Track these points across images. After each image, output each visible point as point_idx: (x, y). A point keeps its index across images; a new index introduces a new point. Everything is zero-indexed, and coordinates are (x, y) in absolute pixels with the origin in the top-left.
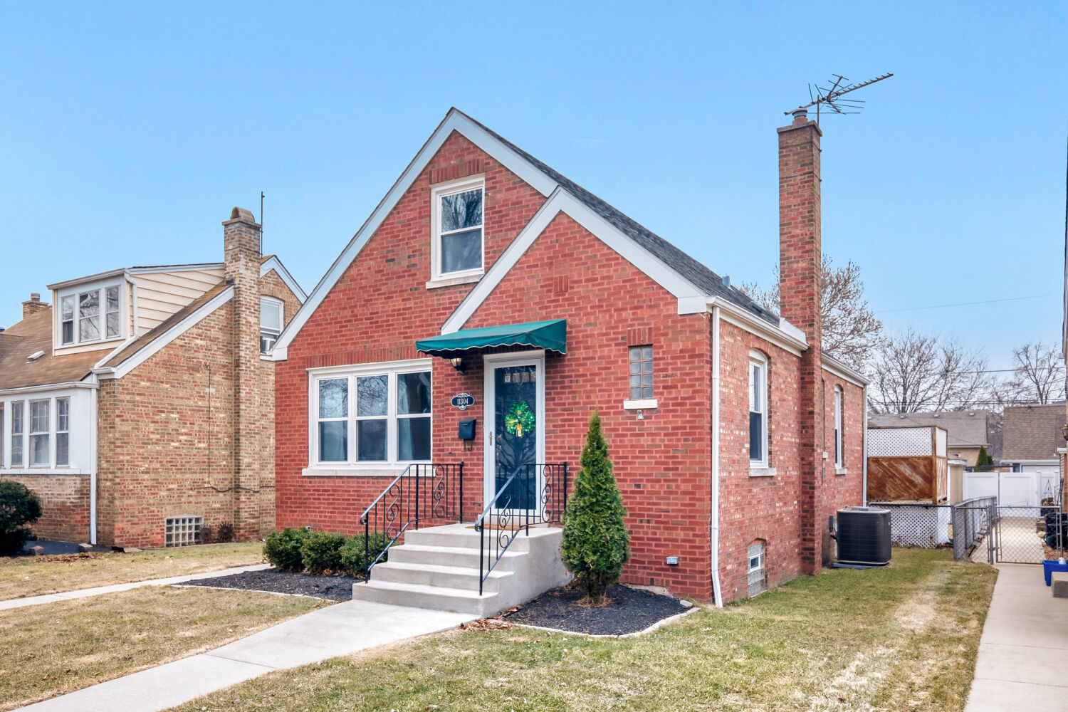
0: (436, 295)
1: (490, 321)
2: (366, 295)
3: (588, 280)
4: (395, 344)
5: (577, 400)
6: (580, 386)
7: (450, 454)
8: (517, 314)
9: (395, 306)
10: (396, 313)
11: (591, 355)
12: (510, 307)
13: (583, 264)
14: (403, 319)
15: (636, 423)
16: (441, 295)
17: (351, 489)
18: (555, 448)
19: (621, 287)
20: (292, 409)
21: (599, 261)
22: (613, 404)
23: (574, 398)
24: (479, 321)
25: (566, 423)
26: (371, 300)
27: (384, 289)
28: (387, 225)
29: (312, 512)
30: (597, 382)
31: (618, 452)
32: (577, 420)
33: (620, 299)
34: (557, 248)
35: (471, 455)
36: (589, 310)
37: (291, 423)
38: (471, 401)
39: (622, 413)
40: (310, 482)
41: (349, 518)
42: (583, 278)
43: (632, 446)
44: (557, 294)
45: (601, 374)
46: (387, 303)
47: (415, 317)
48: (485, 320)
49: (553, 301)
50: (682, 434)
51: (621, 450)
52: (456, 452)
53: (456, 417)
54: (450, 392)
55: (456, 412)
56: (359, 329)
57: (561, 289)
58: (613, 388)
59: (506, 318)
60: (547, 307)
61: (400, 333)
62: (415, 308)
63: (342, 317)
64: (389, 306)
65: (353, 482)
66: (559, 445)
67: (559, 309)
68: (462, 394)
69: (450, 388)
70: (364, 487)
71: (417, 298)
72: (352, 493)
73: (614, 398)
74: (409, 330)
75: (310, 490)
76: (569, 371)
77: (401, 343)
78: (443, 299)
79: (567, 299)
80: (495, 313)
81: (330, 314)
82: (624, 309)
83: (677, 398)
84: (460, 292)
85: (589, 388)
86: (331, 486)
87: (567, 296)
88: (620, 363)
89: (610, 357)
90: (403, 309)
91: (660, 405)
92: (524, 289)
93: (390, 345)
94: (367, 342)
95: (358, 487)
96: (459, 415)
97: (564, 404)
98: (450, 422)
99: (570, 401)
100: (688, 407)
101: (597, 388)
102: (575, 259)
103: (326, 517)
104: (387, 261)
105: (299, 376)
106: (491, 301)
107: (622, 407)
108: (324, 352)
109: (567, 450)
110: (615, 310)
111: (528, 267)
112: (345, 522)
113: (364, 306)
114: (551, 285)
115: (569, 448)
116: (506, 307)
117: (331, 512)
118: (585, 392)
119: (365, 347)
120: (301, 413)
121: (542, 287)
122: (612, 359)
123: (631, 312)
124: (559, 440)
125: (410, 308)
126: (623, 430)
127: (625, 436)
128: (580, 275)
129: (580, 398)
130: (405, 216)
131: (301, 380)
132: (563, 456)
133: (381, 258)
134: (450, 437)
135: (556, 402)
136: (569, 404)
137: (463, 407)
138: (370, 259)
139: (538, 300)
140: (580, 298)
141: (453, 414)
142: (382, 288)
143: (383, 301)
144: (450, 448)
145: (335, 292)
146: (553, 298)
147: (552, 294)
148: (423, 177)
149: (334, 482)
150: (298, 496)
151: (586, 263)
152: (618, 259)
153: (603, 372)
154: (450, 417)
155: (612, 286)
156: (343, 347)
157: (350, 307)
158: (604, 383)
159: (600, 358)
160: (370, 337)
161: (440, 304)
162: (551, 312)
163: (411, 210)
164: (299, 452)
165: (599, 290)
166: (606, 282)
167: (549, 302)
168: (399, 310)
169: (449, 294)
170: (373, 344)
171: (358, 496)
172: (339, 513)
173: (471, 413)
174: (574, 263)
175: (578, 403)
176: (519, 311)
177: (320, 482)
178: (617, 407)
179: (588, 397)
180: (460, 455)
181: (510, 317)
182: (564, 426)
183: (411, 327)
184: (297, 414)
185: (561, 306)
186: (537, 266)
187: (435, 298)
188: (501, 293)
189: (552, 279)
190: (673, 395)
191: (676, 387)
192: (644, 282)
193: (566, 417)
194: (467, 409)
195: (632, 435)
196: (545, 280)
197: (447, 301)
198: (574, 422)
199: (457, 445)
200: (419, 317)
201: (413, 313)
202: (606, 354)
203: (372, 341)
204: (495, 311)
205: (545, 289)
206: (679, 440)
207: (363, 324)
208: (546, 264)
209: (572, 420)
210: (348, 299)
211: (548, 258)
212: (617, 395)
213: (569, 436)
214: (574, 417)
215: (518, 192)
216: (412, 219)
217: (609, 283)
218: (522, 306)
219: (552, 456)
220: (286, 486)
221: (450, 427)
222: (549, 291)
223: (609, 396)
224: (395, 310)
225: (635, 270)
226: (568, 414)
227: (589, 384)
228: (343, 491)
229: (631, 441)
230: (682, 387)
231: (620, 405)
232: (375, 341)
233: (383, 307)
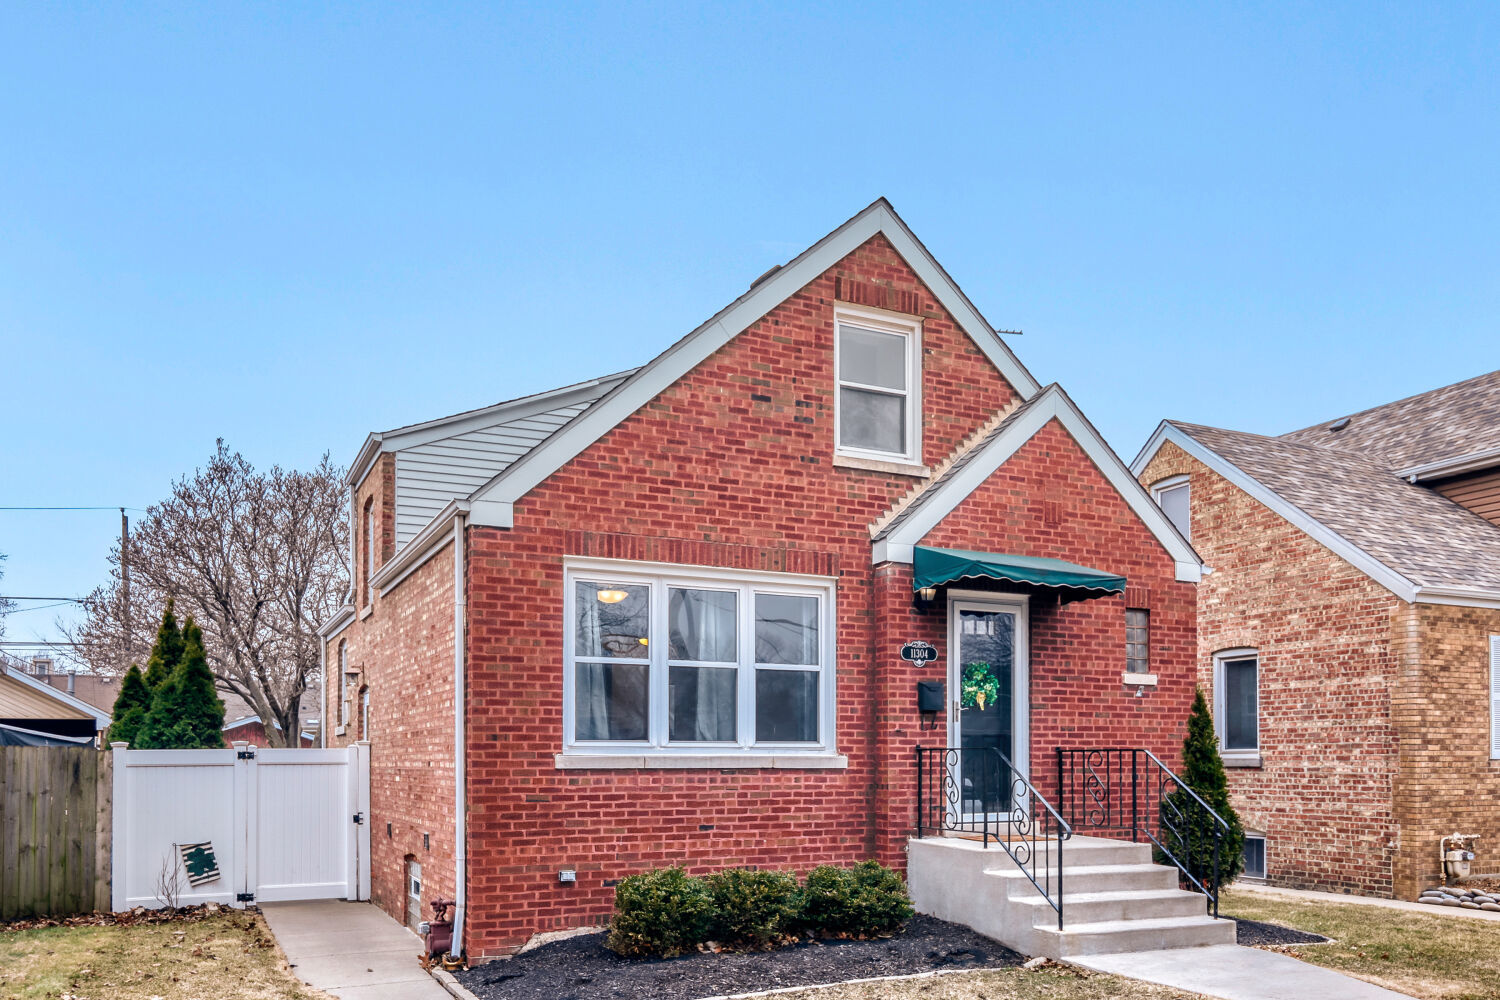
0: (849, 479)
1: (959, 542)
2: (710, 446)
3: (1084, 516)
4: (770, 543)
5: (1072, 667)
6: (1075, 650)
7: (898, 733)
8: (996, 539)
9: (771, 478)
10: (773, 491)
11: (1086, 612)
12: (987, 527)
13: (1078, 494)
14: (787, 504)
15: (1134, 702)
16: (856, 481)
17: (675, 793)
18: (1045, 728)
19: (1120, 534)
20: (525, 633)
21: (1096, 496)
22: (1110, 677)
23: (1067, 664)
24: (944, 537)
25: (1059, 696)
26: (723, 456)
27: (748, 444)
28: (754, 335)
29: (575, 840)
30: (1094, 647)
31: (1115, 736)
32: (1072, 693)
33: (1118, 548)
34: (1048, 464)
35: (932, 734)
36: (1085, 555)
37: (520, 660)
38: (932, 653)
39: (1119, 688)
40: (572, 782)
41: (669, 846)
42: (1078, 512)
43: (1130, 729)
44: (1047, 525)
45: (1098, 637)
46: (757, 470)
47: (809, 506)
48: (952, 538)
49: (1043, 533)
50: (1178, 717)
51: (1118, 733)
52: (909, 730)
53: (908, 676)
54: (898, 637)
55: (908, 669)
56: (696, 502)
57: (1054, 519)
58: (1110, 656)
59: (981, 541)
60: (1034, 539)
61: (779, 527)
62: (809, 490)
63: (657, 473)
64: (761, 476)
65: (679, 780)
66: (1050, 724)
67: (1050, 545)
68: (920, 643)
69: (898, 631)
70: (704, 789)
71: (814, 476)
72: (675, 800)
73: (1111, 669)
74: (796, 525)
75: (571, 798)
76: (1062, 629)
77: (782, 544)
78: (860, 489)
79: (1060, 535)
80: (966, 532)
81: (626, 460)
82: (1121, 562)
83: (1172, 676)
84: (888, 485)
85: (1084, 653)
86: (626, 789)
87: (1059, 530)
88: (1117, 627)
89: (1106, 617)
90: (787, 487)
91: (1159, 682)
92: (1006, 507)
93: (761, 542)
94: (711, 529)
95: (688, 788)
96: (912, 673)
97: (1056, 671)
98: (898, 683)
99: (1063, 667)
100: (1182, 687)
101: (1094, 655)
102: (1070, 486)
103: (612, 848)
104: (755, 397)
105: (545, 566)
106: (961, 513)
107: (1120, 681)
108: (610, 529)
109: (1059, 732)
110: (1114, 561)
111: (1011, 478)
112: (659, 855)
113: (707, 462)
114: (1040, 511)
115: (1062, 729)
116: (982, 527)
117: (626, 839)
118: (1080, 657)
119: (706, 537)
120: (548, 643)
121: (1029, 510)
122: (1109, 620)
123: (1129, 566)
124: (1050, 718)
125: (801, 489)
126: (1121, 708)
127: (1123, 716)
128: (1075, 507)
129: (1075, 664)
130: (789, 333)
131: (548, 576)
132: (1055, 739)
133: (741, 387)
134: (897, 707)
135: (1046, 667)
136: (1062, 671)
137: (919, 662)
138: (719, 384)
139: (1024, 527)
140: (1075, 536)
141: (904, 672)
142: (746, 441)
143: (748, 463)
144: (897, 723)
145: (639, 421)
146: (1043, 529)
147: (1042, 523)
148: (823, 282)
149: (635, 781)
150: (538, 811)
151: (1082, 494)
152: (1116, 499)
153: (1100, 635)
154: (898, 677)
155: (1110, 530)
156: (659, 530)
157: (676, 458)
158: (1101, 649)
159: (1097, 617)
160: (719, 521)
161: (855, 495)
162: (1040, 547)
163: (801, 327)
164: (542, 720)
165: (1096, 531)
166: (1103, 523)
167: (1038, 532)
168: (780, 487)
169: (870, 482)
170: (724, 535)
171: (689, 804)
172: (643, 839)
173: (932, 673)
174: (1069, 490)
175: (1072, 672)
176: (999, 536)
177: (598, 782)
178: (1115, 681)
179: (1084, 665)
180: (913, 734)
181: (987, 542)
182: (1056, 699)
183: (802, 521)
184: (537, 643)
185: (1052, 541)
186: (1023, 480)
187: (847, 483)
188: (975, 504)
189: (1041, 503)
190: (1169, 672)
191: (1171, 662)
192: (1143, 534)
193: (1058, 688)
194: (926, 666)
195: (1130, 716)
196: (1034, 502)
197: (867, 494)
198: (1068, 696)
199: (909, 719)
200: (817, 506)
201: (805, 498)
202: (1103, 612)
203: (723, 530)
204: (966, 528)
205: (1034, 514)
206: (1174, 723)
207: (703, 494)
208: (1036, 481)
209: (1065, 693)
210: (670, 441)
211: (1037, 474)
212: (1115, 666)
213: (1062, 714)
214: (1068, 689)
215: (973, 366)
216: (803, 343)
217: (1106, 526)
218: (1003, 529)
219: (1042, 739)
220: (506, 790)
221: (898, 692)
222: (1040, 518)
223: (1106, 665)
224: (770, 486)
225: (1133, 518)
226: (1061, 685)
227: (1084, 648)
228: (654, 797)
229: (1129, 722)
230: (1178, 663)
231: (1118, 678)
232: (729, 530)
233: (748, 475)
